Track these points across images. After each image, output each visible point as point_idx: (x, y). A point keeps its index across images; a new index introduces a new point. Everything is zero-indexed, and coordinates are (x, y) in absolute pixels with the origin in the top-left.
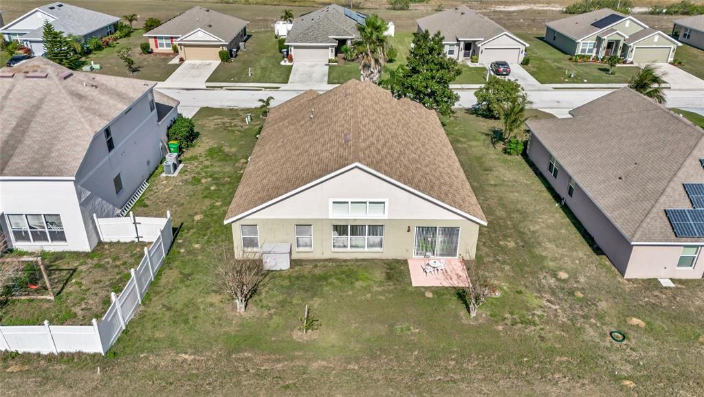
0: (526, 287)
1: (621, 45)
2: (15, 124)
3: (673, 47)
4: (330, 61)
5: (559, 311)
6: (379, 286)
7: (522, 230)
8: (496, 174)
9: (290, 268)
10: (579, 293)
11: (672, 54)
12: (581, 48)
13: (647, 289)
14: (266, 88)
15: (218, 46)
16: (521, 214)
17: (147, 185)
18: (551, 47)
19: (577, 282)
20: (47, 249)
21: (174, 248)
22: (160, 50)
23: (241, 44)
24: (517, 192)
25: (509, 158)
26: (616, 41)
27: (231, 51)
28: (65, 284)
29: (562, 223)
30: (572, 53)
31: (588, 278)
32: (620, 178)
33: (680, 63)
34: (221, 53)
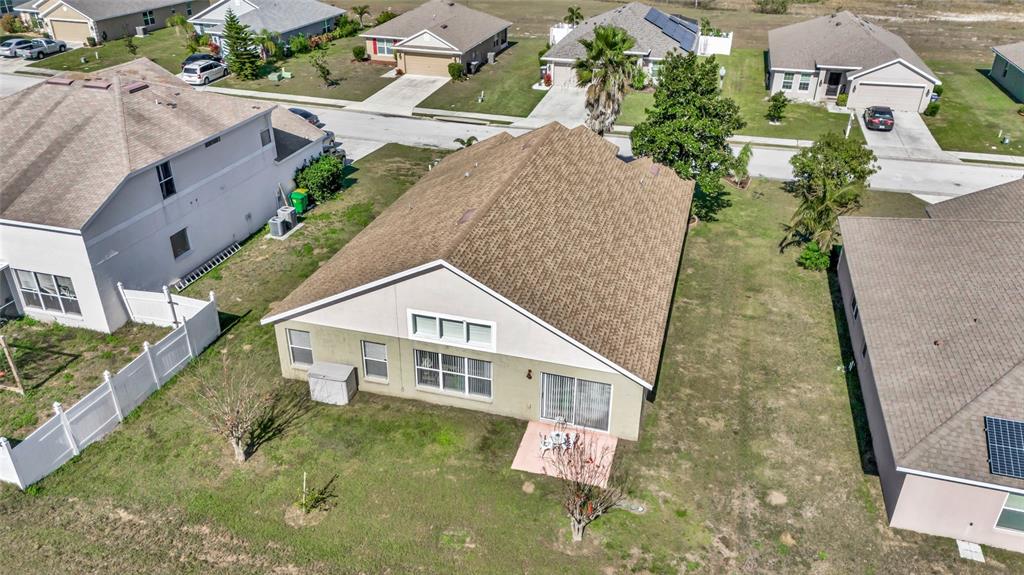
0: (699, 506)
2: (45, 148)
5: (732, 562)
6: (460, 458)
7: (751, 402)
8: (763, 297)
9: (349, 404)
10: (789, 537)
13: (924, 555)
14: (492, 122)
15: (448, 57)
16: (766, 374)
17: (237, 249)
18: (996, 88)
19: (797, 515)
20: (60, 322)
21: (216, 346)
22: (380, 57)
23: (490, 55)
24: (782, 335)
25: (803, 273)
27: (469, 65)
28: (51, 376)
29: (830, 403)
31: (823, 511)
32: (935, 343)
34: (451, 67)
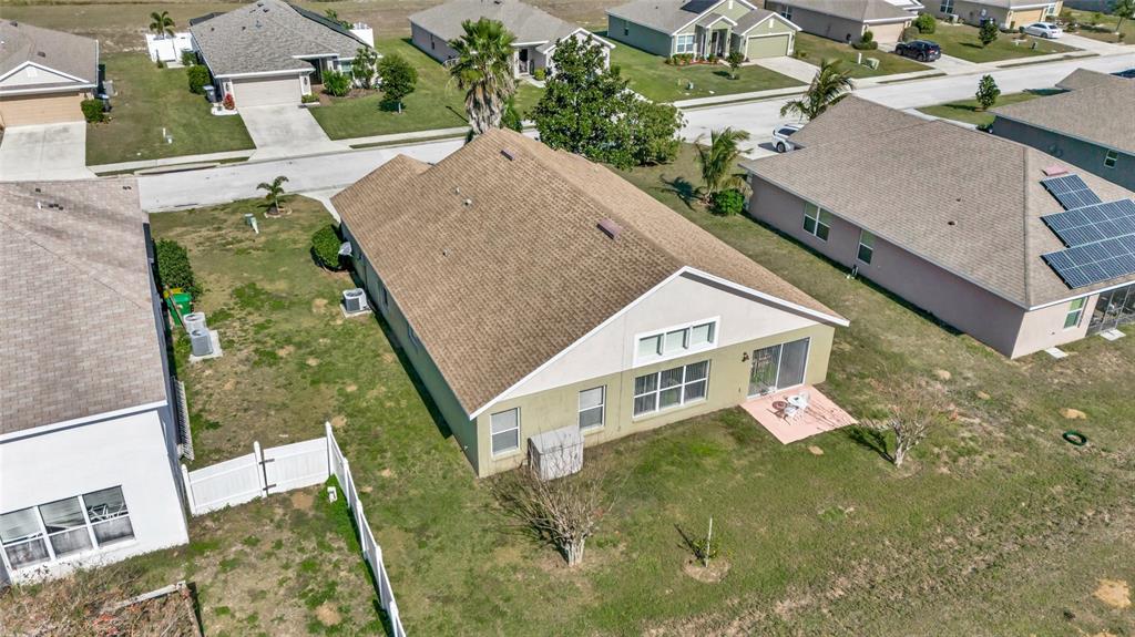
1: (729, 36)
3: (791, 33)
4: (305, 100)
5: (984, 425)
6: (740, 458)
9: (584, 467)
10: (981, 393)
11: (791, 43)
12: (677, 44)
13: (1045, 367)
14: (223, 161)
15: (75, 93)
17: (182, 385)
19: (966, 379)
25: (726, 220)
26: (720, 31)
30: (666, 55)
31: (973, 369)
32: (950, 224)
33: (803, 55)
34: (85, 106)
